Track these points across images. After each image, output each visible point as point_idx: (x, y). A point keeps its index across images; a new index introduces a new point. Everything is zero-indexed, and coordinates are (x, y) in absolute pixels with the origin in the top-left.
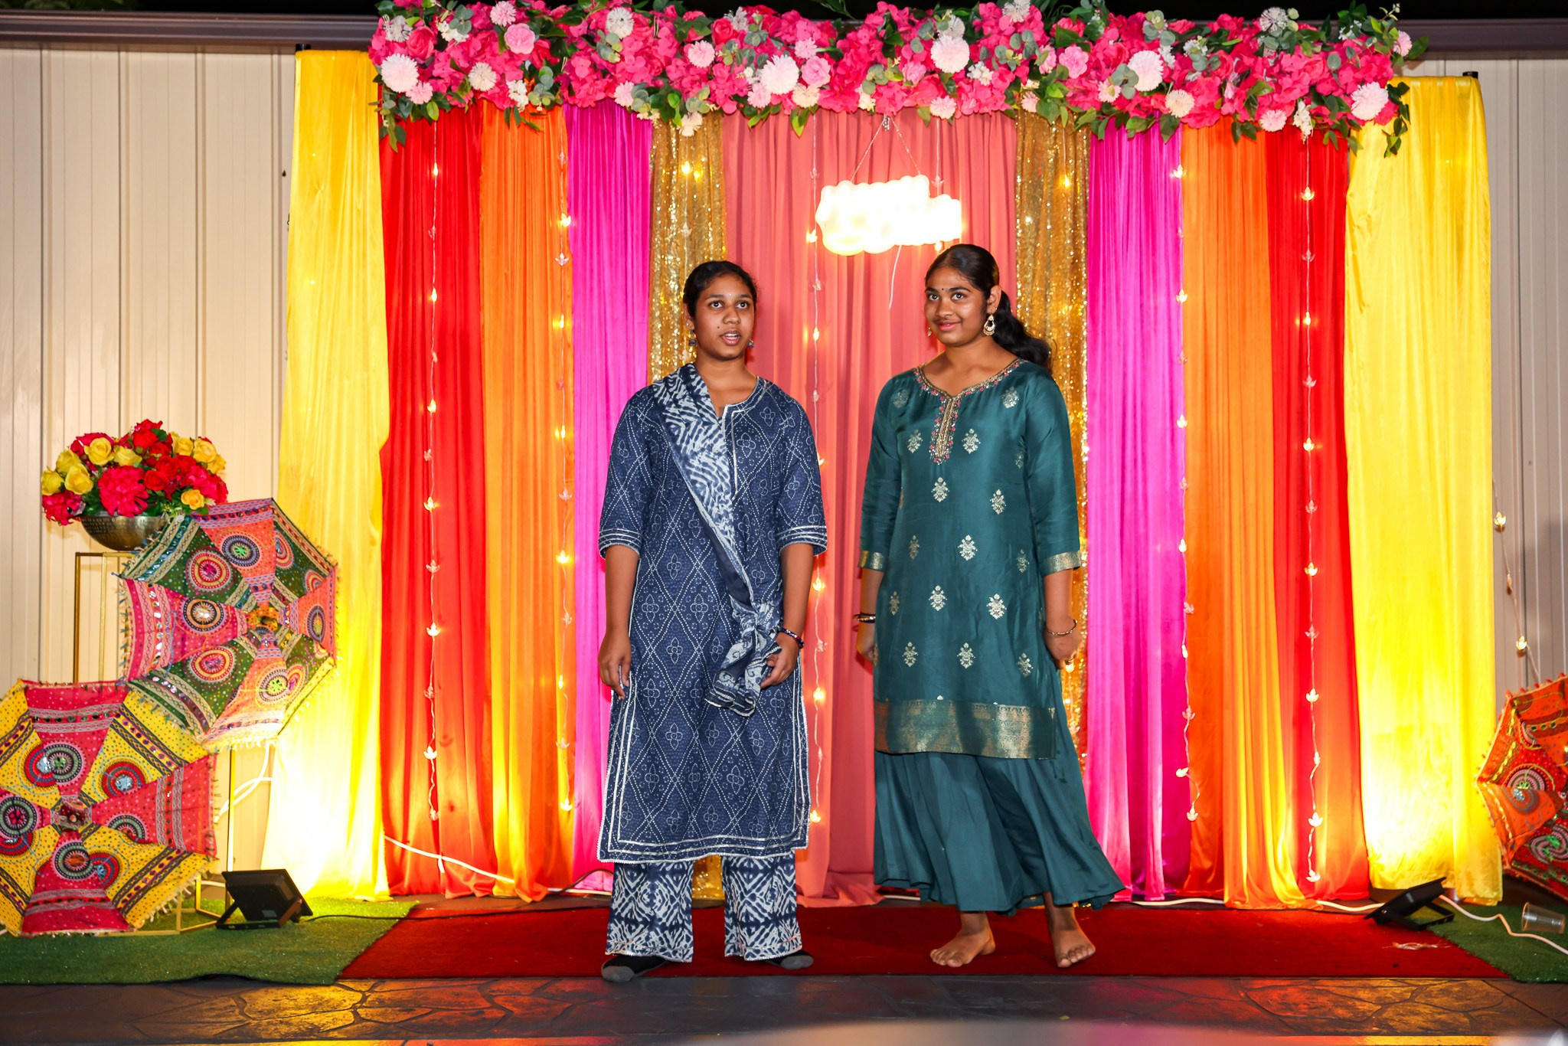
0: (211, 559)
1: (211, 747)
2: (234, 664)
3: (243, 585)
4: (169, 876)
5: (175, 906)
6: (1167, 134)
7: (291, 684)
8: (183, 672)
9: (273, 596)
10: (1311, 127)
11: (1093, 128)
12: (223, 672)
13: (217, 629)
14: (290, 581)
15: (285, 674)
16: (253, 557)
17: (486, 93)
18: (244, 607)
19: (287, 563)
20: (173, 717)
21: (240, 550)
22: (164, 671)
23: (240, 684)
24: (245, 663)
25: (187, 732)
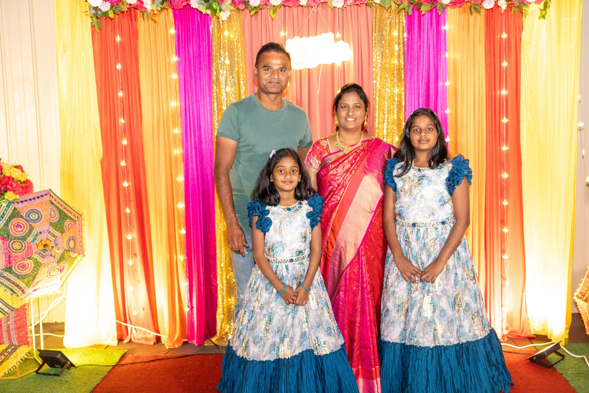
0: (20, 221)
1: (26, 300)
2: (33, 266)
3: (34, 232)
4: (12, 356)
5: (16, 367)
6: (440, 11)
7: (61, 271)
8: (10, 271)
9: (49, 235)
10: (506, 6)
11: (406, 9)
12: (28, 269)
13: (24, 252)
14: (57, 227)
15: (57, 267)
16: (39, 218)
17: (134, 5)
18: (35, 242)
19: (56, 219)
20: (8, 290)
21: (33, 216)
22: (2, 271)
23: (37, 274)
24: (38, 265)
25: (14, 296)
